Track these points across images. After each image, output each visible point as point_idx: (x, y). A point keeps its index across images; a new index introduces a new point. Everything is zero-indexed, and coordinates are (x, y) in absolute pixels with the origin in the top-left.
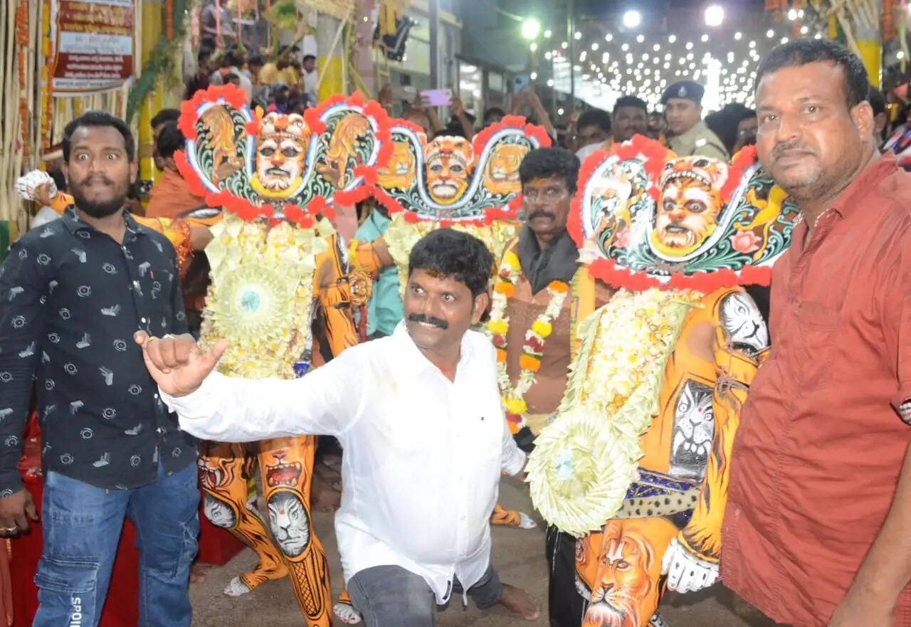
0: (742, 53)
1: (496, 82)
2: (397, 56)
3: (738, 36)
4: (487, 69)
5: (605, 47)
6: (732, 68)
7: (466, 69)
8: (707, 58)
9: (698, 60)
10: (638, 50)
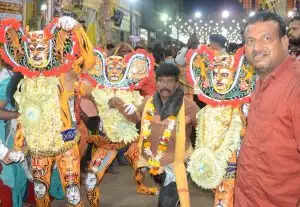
0: (234, 27)
1: (152, 35)
2: (119, 25)
3: (233, 21)
4: (150, 30)
5: (189, 24)
6: (231, 32)
7: (143, 30)
8: (223, 28)
9: (219, 29)
10: (200, 25)
